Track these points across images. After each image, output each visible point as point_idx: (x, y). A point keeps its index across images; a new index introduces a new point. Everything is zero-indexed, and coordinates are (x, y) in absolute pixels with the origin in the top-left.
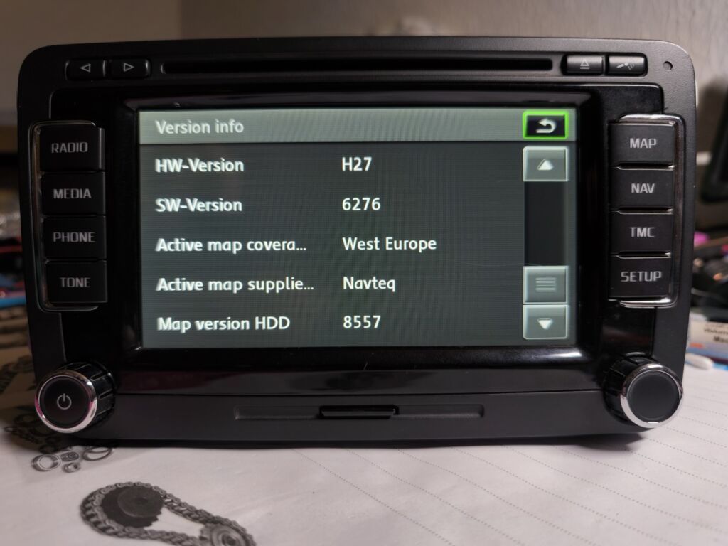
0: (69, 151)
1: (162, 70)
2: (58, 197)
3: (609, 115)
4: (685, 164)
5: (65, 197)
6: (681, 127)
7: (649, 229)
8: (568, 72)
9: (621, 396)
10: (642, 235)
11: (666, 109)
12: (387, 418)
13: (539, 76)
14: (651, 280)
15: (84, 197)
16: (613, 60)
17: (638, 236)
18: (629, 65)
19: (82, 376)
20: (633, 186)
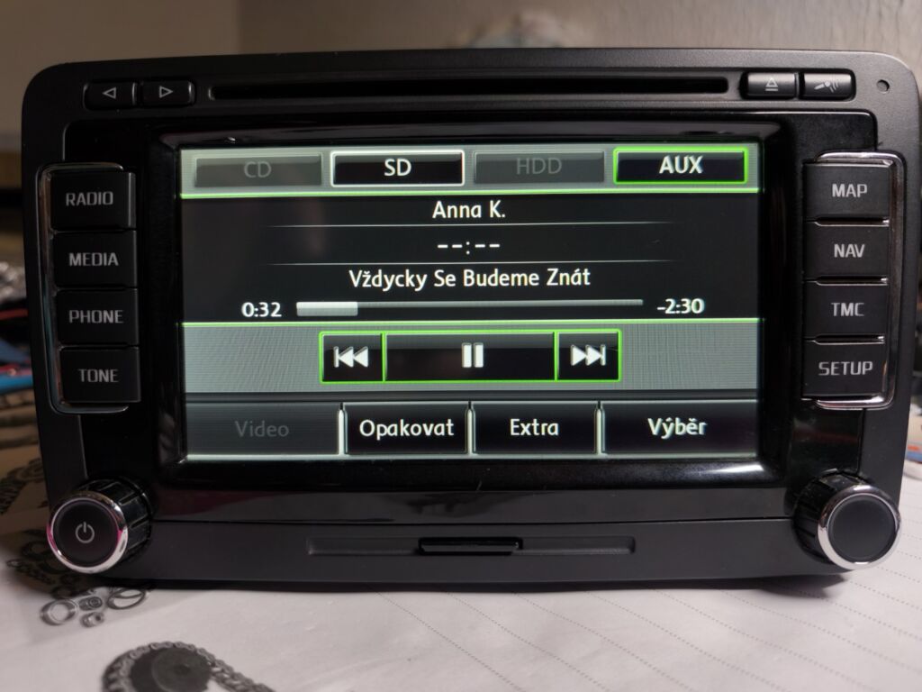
0: (89, 203)
1: (210, 95)
2: (75, 264)
3: (804, 153)
4: (905, 218)
5: (84, 264)
6: (900, 169)
7: (857, 305)
8: (750, 95)
9: (819, 527)
10: (847, 314)
11: (880, 144)
12: (508, 554)
13: (710, 100)
14: (859, 373)
15: (109, 264)
16: (809, 78)
17: (842, 314)
18: (831, 86)
19: (108, 499)
20: (836, 247)
